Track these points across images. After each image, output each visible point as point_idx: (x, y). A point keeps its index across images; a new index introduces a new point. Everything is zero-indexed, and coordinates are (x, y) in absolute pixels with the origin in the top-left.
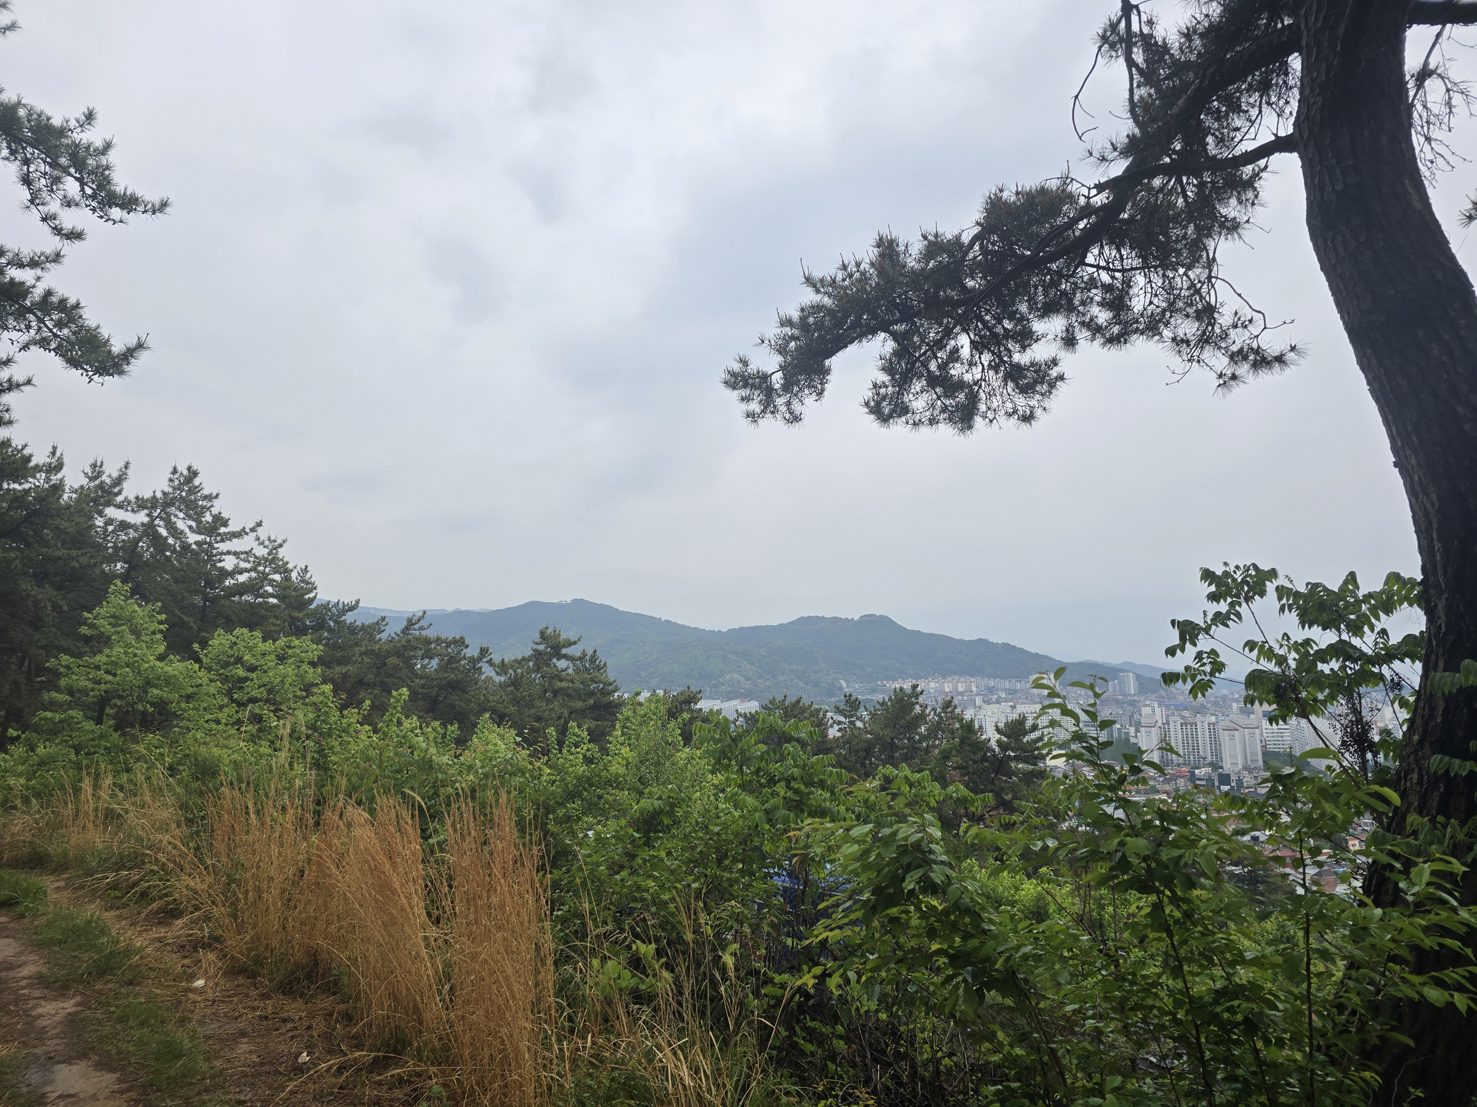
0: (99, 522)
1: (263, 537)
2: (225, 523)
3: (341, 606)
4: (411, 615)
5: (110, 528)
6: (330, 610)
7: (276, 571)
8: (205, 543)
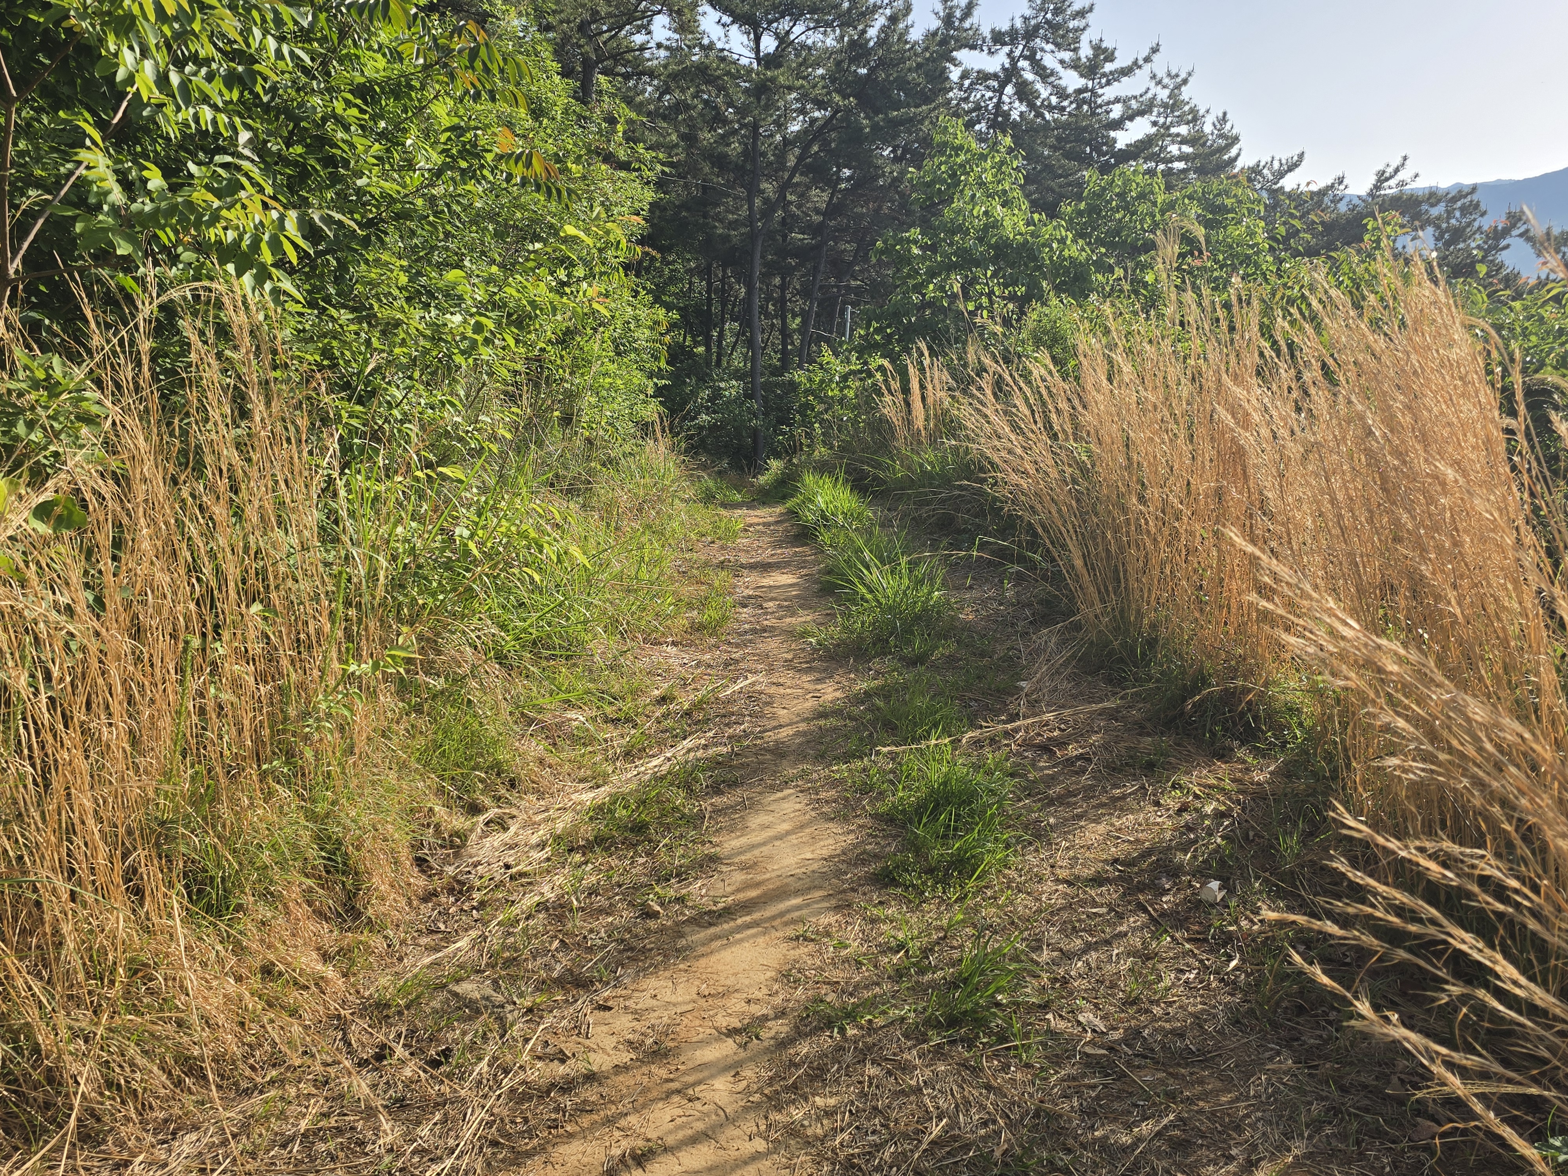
0: (955, 74)
1: (1161, 73)
2: (1110, 58)
3: (1276, 165)
4: (1381, 168)
5: (967, 83)
6: (1260, 173)
7: (1181, 120)
8: (1085, 90)
